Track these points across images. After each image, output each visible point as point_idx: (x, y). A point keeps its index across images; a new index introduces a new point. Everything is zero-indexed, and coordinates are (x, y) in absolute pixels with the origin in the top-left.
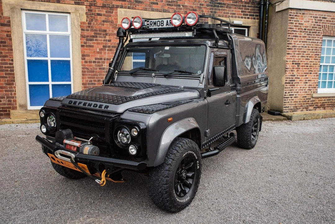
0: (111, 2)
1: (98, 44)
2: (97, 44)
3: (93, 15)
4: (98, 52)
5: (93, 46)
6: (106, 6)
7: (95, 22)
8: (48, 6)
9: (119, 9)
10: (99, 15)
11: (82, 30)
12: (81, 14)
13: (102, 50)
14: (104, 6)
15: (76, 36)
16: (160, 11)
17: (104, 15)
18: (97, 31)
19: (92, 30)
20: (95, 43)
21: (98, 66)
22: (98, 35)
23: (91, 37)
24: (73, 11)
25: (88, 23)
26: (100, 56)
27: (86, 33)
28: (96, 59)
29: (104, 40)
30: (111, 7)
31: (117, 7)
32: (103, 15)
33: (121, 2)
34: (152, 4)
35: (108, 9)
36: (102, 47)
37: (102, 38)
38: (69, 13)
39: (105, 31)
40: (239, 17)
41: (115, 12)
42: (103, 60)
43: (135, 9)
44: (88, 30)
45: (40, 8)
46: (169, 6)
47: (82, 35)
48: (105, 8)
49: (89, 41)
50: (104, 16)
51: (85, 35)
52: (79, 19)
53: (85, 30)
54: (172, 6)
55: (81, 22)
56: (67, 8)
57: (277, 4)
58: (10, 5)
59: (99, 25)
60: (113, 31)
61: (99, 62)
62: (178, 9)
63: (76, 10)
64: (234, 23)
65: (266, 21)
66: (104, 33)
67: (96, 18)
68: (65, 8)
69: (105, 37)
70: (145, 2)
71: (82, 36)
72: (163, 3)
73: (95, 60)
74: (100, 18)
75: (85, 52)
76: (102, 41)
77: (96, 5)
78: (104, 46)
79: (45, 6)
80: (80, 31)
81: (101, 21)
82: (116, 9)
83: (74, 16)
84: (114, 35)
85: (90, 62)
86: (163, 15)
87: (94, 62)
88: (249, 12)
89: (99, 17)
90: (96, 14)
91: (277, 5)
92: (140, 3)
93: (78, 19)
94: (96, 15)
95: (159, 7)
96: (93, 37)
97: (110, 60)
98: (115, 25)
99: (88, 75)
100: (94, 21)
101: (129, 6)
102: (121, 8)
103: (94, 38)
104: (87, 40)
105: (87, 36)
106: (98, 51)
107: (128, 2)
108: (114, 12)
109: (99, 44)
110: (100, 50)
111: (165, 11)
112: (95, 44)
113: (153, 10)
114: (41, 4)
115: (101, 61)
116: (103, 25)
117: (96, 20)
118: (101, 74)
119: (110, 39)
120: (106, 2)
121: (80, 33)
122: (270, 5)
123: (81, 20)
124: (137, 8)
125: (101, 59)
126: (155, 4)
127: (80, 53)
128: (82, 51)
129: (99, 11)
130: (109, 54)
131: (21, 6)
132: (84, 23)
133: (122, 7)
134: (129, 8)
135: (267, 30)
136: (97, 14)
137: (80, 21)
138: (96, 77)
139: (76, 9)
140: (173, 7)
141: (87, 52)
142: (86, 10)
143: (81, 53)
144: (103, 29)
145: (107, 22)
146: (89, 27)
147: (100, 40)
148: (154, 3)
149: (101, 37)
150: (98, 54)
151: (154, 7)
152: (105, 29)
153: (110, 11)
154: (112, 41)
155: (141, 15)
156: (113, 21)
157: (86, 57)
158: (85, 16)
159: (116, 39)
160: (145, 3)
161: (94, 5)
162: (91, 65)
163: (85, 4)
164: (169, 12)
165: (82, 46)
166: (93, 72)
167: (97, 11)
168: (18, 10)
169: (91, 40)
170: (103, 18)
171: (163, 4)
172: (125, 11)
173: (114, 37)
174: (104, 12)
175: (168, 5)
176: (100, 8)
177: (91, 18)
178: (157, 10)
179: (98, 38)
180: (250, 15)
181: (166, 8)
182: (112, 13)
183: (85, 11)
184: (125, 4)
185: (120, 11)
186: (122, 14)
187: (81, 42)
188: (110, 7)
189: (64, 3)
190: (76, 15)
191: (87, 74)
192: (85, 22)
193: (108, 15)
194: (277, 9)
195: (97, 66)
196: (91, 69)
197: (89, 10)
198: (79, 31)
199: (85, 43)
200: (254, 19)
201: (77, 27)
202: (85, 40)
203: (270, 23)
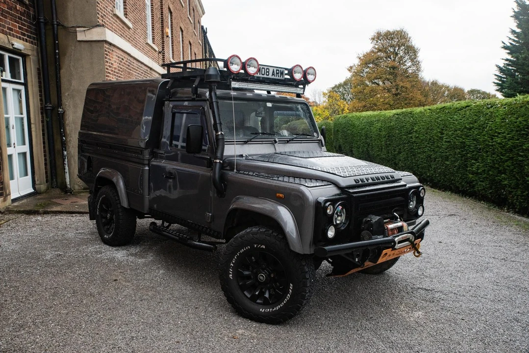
40: (17, 37)
57: (78, 29)
64: (15, 46)
65: (57, 51)
88: (27, 31)
91: (81, 31)
122: (59, 27)
135: (60, 65)
180: (28, 36)
194: (81, 37)
200: (32, 43)
203: (65, 55)
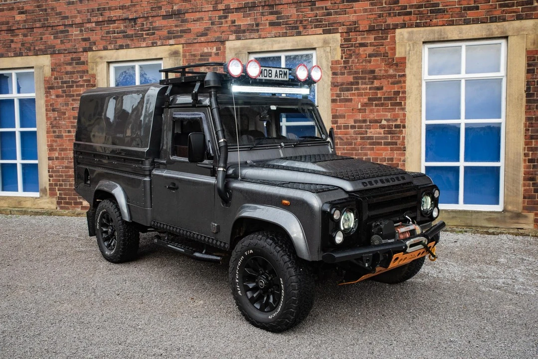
0: (384, 20)
1: (360, 95)
2: (358, 96)
3: (352, 46)
4: (360, 109)
5: (350, 100)
6: (376, 28)
7: (356, 58)
8: (283, 42)
9: (398, 31)
10: (362, 45)
11: (334, 74)
12: (332, 48)
13: (366, 106)
14: (371, 30)
15: (323, 86)
16: (484, 21)
17: (371, 44)
18: (359, 73)
19: (349, 73)
20: (354, 94)
21: (359, 134)
22: (360, 81)
23: (348, 84)
24: (320, 44)
25: (344, 61)
26: (362, 117)
27: (340, 79)
28: (355, 121)
29: (370, 89)
30: (385, 29)
31: (396, 27)
32: (369, 44)
33: (402, 17)
34: (464, 10)
35: (379, 32)
36: (366, 100)
37: (367, 85)
38: (314, 49)
39: (373, 72)
41: (391, 37)
42: (368, 123)
43: (429, 26)
44: (343, 74)
45: (272, 48)
46: (504, 7)
47: (334, 83)
48: (373, 32)
49: (344, 92)
50: (371, 46)
51: (337, 83)
52: (330, 57)
53: (339, 73)
54: (513, 5)
55: (332, 61)
56: (312, 42)
58: (235, 49)
59: (362, 62)
60: (386, 71)
61: (361, 127)
62: (526, 10)
63: (326, 43)
66: (371, 76)
67: (357, 52)
68: (307, 41)
69: (373, 83)
70: (451, 10)
71: (334, 85)
72: (491, 5)
73: (353, 124)
74: (365, 50)
75: (338, 112)
76: (366, 89)
77: (358, 29)
78: (369, 99)
79: (279, 43)
80: (331, 76)
81: (365, 56)
82: (393, 30)
83: (322, 53)
84: (388, 78)
85: (346, 127)
86: (488, 30)
87: (353, 127)
89: (362, 49)
90: (357, 45)
92: (440, 13)
93: (327, 57)
94: (357, 47)
95: (481, 13)
96: (352, 84)
97: (381, 122)
98: (390, 60)
99: (342, 150)
100: (353, 57)
101: (418, 21)
102: (402, 28)
103: (353, 87)
104: (341, 90)
105: (342, 84)
106: (359, 107)
107: (417, 14)
108: (389, 37)
109: (362, 96)
110: (362, 106)
111: (493, 20)
112: (355, 96)
113: (467, 22)
114: (274, 41)
115: (364, 124)
116: (370, 62)
117: (358, 55)
118: (364, 148)
119: (382, 85)
120: (375, 21)
121: (330, 79)
123: (332, 57)
124: (435, 24)
125: (365, 121)
126: (472, 10)
127: (330, 112)
128: (332, 109)
129: (362, 39)
130: (379, 112)
131: (249, 48)
132: (337, 62)
133: (404, 26)
134: (418, 26)
136: (359, 44)
137: (330, 60)
138: (356, 153)
139: (324, 41)
140: (515, 7)
141: (341, 110)
142: (341, 40)
143: (332, 113)
144: (368, 69)
145: (376, 57)
146: (345, 67)
147: (363, 89)
148: (470, 9)
149: (365, 84)
150: (360, 112)
151: (470, 15)
152: (372, 68)
153: (382, 37)
154: (384, 88)
155: (441, 35)
156: (387, 53)
157: (339, 120)
158: (339, 50)
159: (391, 84)
160: (449, 11)
161: (354, 30)
162: (347, 132)
163: (340, 31)
164: (504, 20)
165: (333, 101)
166: (351, 144)
167: (360, 39)
168: (244, 55)
169: (348, 90)
170: (370, 50)
171: (491, 7)
172: (409, 33)
173: (389, 81)
174: (371, 39)
175: (501, 6)
176: (365, 33)
177: (348, 52)
178: (476, 21)
179: (360, 86)
181: (498, 13)
182: (386, 38)
183: (340, 43)
184: (410, 20)
185: (401, 34)
186: (403, 38)
187: (332, 95)
188: (382, 30)
189: (307, 34)
190: (325, 51)
191: (340, 148)
192: (338, 60)
193: (378, 44)
195: (357, 134)
196: (347, 139)
197: (346, 40)
198: (328, 76)
199: (338, 95)
201: (325, 69)
202: (338, 90)
